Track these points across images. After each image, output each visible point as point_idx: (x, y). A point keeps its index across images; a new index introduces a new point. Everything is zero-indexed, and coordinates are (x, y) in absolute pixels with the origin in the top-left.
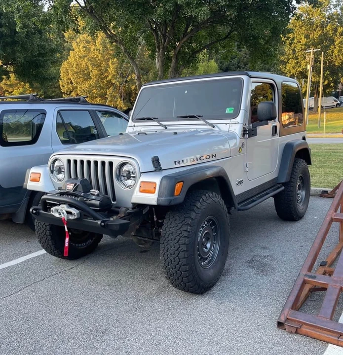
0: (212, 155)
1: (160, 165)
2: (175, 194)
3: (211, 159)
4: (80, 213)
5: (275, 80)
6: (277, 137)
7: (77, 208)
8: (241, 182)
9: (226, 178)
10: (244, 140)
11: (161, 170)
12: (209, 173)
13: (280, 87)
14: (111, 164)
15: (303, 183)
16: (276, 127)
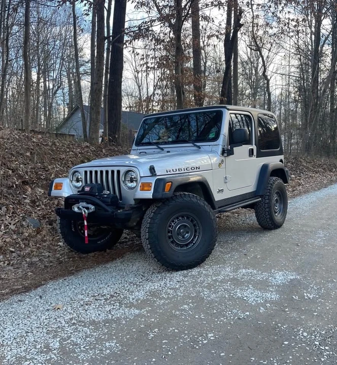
0: (196, 167)
1: (155, 172)
2: (166, 191)
3: (195, 170)
4: (95, 208)
5: (251, 112)
6: (254, 158)
7: (93, 204)
8: (221, 191)
9: (206, 184)
10: (223, 158)
11: (155, 175)
12: (193, 179)
13: (256, 118)
14: (118, 172)
15: (279, 196)
16: (252, 149)
